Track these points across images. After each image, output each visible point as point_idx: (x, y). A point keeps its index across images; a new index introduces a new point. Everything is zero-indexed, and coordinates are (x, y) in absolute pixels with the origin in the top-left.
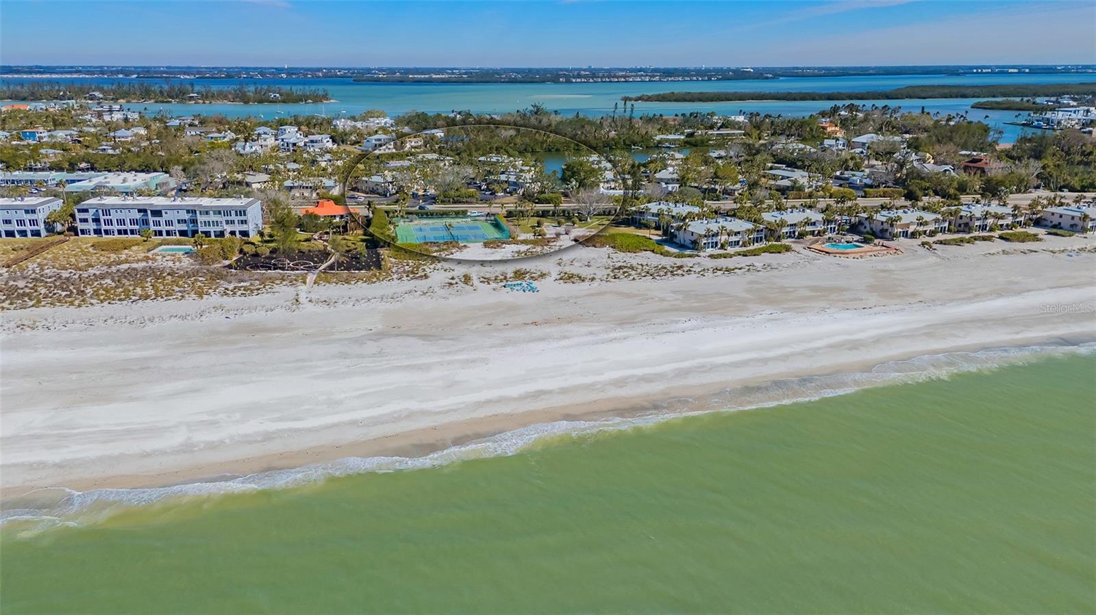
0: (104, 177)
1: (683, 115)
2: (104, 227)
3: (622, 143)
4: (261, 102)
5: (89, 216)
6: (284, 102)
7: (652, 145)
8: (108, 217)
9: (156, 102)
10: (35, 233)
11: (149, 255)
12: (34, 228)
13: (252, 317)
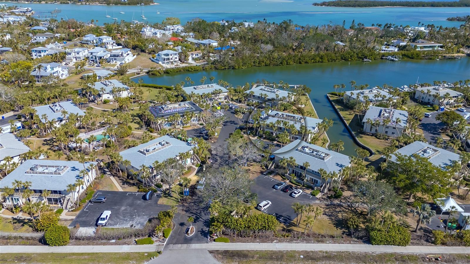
3: (356, 56)
4: (117, 4)
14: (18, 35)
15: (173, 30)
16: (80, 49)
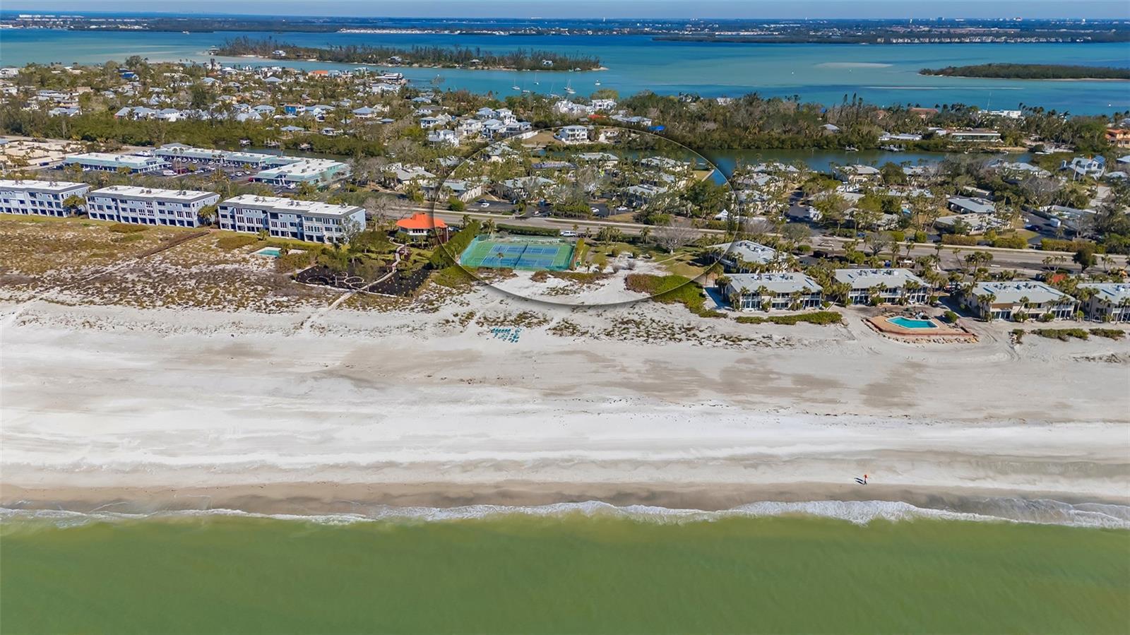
0: (292, 165)
1: (945, 106)
2: (238, 224)
3: (837, 143)
4: (533, 69)
5: (227, 213)
6: (554, 69)
7: (872, 146)
8: (241, 215)
9: (443, 67)
10: (190, 224)
11: (248, 257)
12: (190, 219)
13: (250, 337)
14: (398, 107)
15: (600, 106)
16: (474, 121)
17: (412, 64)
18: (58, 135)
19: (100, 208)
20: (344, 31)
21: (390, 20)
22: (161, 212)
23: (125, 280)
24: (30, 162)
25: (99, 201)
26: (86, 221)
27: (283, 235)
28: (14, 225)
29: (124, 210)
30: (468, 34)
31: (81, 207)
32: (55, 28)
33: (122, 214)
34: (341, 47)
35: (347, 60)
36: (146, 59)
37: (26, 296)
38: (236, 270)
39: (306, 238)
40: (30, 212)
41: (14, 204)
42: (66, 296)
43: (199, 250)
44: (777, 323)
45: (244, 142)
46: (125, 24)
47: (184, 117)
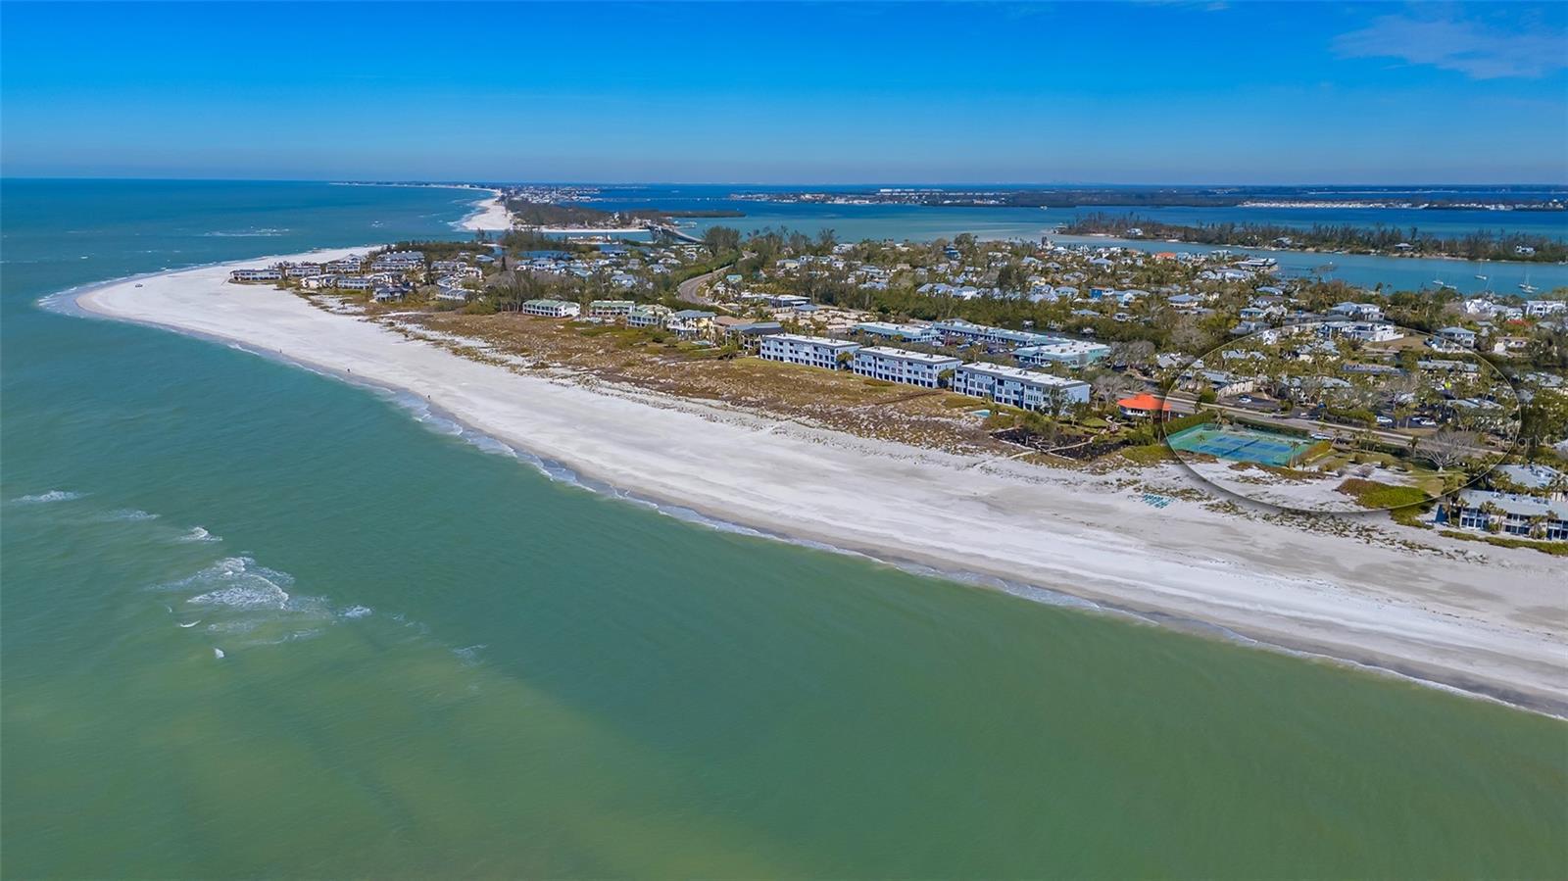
0: (1057, 345)
2: (969, 388)
4: (1496, 258)
5: (963, 377)
6: (1534, 260)
8: (973, 380)
10: (930, 384)
11: (963, 414)
12: (930, 380)
13: (930, 467)
17: (1306, 247)
18: (862, 307)
19: (863, 364)
20: (1248, 205)
21: (1331, 188)
22: (909, 371)
23: (857, 418)
24: (829, 327)
25: (863, 358)
26: (851, 375)
27: (1006, 402)
28: (796, 372)
29: (880, 367)
30: (1442, 209)
31: (849, 363)
32: (908, 203)
33: (879, 371)
34: (1213, 225)
35: (1217, 241)
36: (976, 237)
37: (785, 417)
38: (947, 423)
39: (1024, 407)
40: (811, 364)
41: (802, 356)
42: (811, 422)
43: (926, 405)
44: (1492, 544)
45: (1027, 323)
46: (982, 198)
47: (980, 296)
